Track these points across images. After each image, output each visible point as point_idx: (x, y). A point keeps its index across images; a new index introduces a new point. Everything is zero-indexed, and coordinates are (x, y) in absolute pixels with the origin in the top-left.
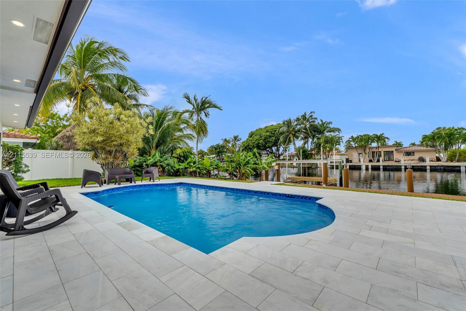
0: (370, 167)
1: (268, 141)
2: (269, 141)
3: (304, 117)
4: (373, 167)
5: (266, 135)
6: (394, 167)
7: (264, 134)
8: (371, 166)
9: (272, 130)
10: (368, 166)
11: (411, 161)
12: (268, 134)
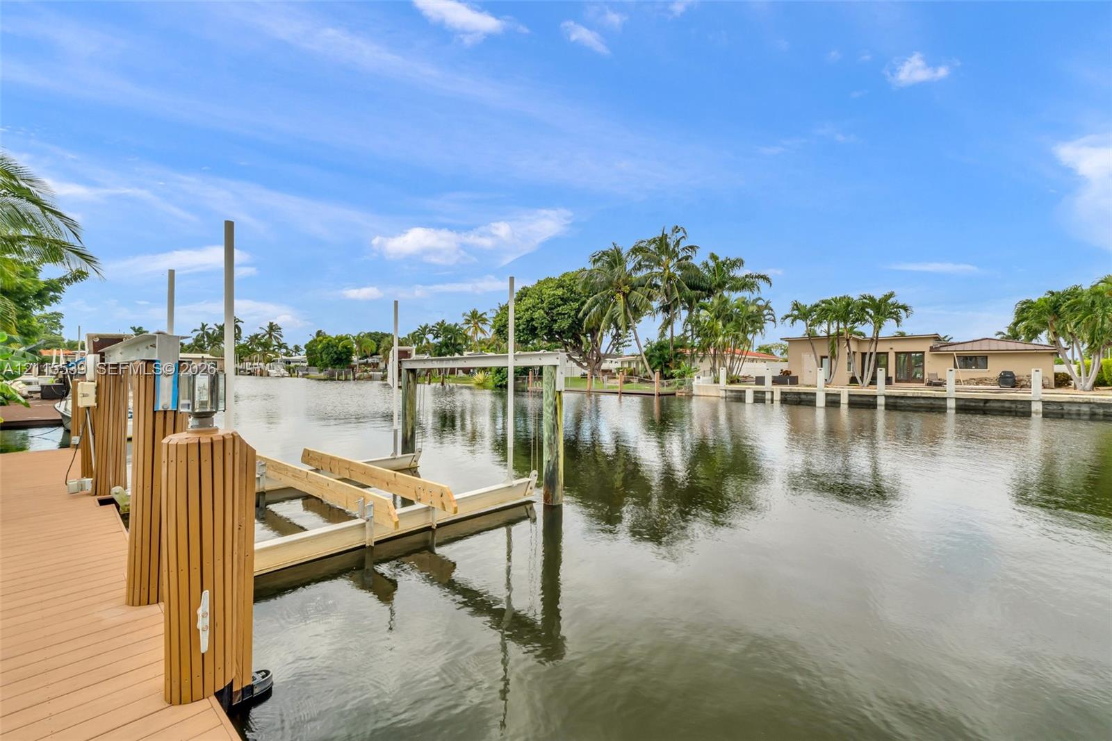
0: (844, 400)
1: (559, 314)
2: (561, 314)
3: (662, 242)
4: (853, 398)
5: (554, 295)
6: (922, 401)
7: (548, 291)
8: (850, 395)
9: (574, 282)
10: (840, 395)
11: (977, 384)
12: (560, 292)
